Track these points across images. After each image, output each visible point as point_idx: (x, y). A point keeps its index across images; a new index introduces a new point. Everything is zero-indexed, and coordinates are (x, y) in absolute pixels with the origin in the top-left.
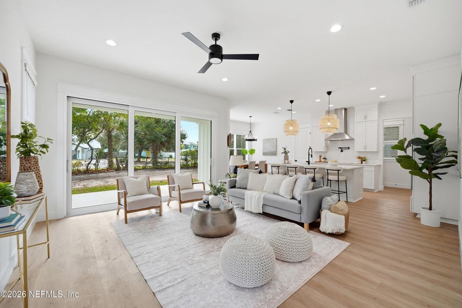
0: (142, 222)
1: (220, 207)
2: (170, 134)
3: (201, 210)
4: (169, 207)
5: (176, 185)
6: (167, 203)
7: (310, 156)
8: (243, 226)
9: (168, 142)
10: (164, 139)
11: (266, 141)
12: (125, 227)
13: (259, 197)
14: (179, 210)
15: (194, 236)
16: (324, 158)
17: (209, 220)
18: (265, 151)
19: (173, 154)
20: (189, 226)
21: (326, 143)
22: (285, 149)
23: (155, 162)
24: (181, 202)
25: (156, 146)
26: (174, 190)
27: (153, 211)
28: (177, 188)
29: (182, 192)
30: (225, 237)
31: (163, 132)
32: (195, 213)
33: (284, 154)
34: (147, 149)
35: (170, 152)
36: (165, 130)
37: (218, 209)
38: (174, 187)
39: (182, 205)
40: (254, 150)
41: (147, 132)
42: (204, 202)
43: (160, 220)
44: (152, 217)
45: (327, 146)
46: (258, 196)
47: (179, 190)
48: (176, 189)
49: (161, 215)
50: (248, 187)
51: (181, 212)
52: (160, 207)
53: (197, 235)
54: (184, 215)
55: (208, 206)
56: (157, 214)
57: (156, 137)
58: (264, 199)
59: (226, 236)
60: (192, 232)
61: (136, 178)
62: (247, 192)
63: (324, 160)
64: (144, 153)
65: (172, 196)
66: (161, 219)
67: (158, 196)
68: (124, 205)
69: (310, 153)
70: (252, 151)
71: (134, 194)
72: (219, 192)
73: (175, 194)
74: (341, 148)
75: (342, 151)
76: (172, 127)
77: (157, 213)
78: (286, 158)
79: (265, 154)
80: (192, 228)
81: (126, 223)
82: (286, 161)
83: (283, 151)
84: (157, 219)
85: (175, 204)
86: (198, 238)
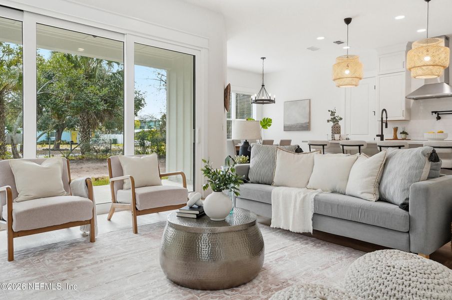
0: (49, 255)
1: (228, 219)
2: (113, 98)
3: (186, 224)
4: (112, 224)
5: (126, 176)
6: (107, 216)
7: (384, 124)
8: (277, 260)
9: (110, 113)
10: (102, 107)
11: (290, 104)
12: (7, 268)
13: (304, 198)
14: (132, 230)
15: (169, 287)
16: (404, 133)
17: (204, 249)
18: (288, 123)
19: (119, 137)
20: (157, 261)
21: (407, 104)
22: (333, 113)
23: (86, 149)
24: (137, 212)
25: (88, 120)
26: (122, 189)
27: (77, 232)
28: (128, 184)
29: (139, 191)
30: (242, 289)
31: (101, 94)
32: (171, 231)
33: (331, 124)
34: (72, 127)
35: (113, 132)
36: (105, 91)
37: (223, 223)
38: (122, 182)
39: (138, 217)
40: (270, 120)
41: (71, 95)
42: (191, 208)
43: (90, 250)
44: (73, 244)
45: (409, 111)
46: (302, 196)
47: (134, 188)
48: (125, 186)
49: (92, 240)
50: (275, 180)
51: (136, 232)
52: (91, 223)
53: (176, 283)
54: (143, 239)
55: (201, 216)
56: (85, 239)
57: (88, 103)
58: (317, 202)
59: (244, 284)
60: (165, 277)
61: (40, 162)
62: (274, 190)
63: (403, 136)
64: (66, 135)
65: (118, 200)
66: (93, 249)
67: (87, 200)
68: (6, 219)
69: (384, 119)
70: (266, 123)
71: (33, 195)
72: (225, 184)
73: (125, 195)
74: (435, 112)
75: (439, 118)
76: (116, 87)
77: (84, 235)
78: (336, 130)
79: (287, 128)
80: (164, 266)
81: (11, 258)
82: (337, 136)
83: (330, 118)
84: (83, 250)
85: (123, 218)
86: (181, 291)
